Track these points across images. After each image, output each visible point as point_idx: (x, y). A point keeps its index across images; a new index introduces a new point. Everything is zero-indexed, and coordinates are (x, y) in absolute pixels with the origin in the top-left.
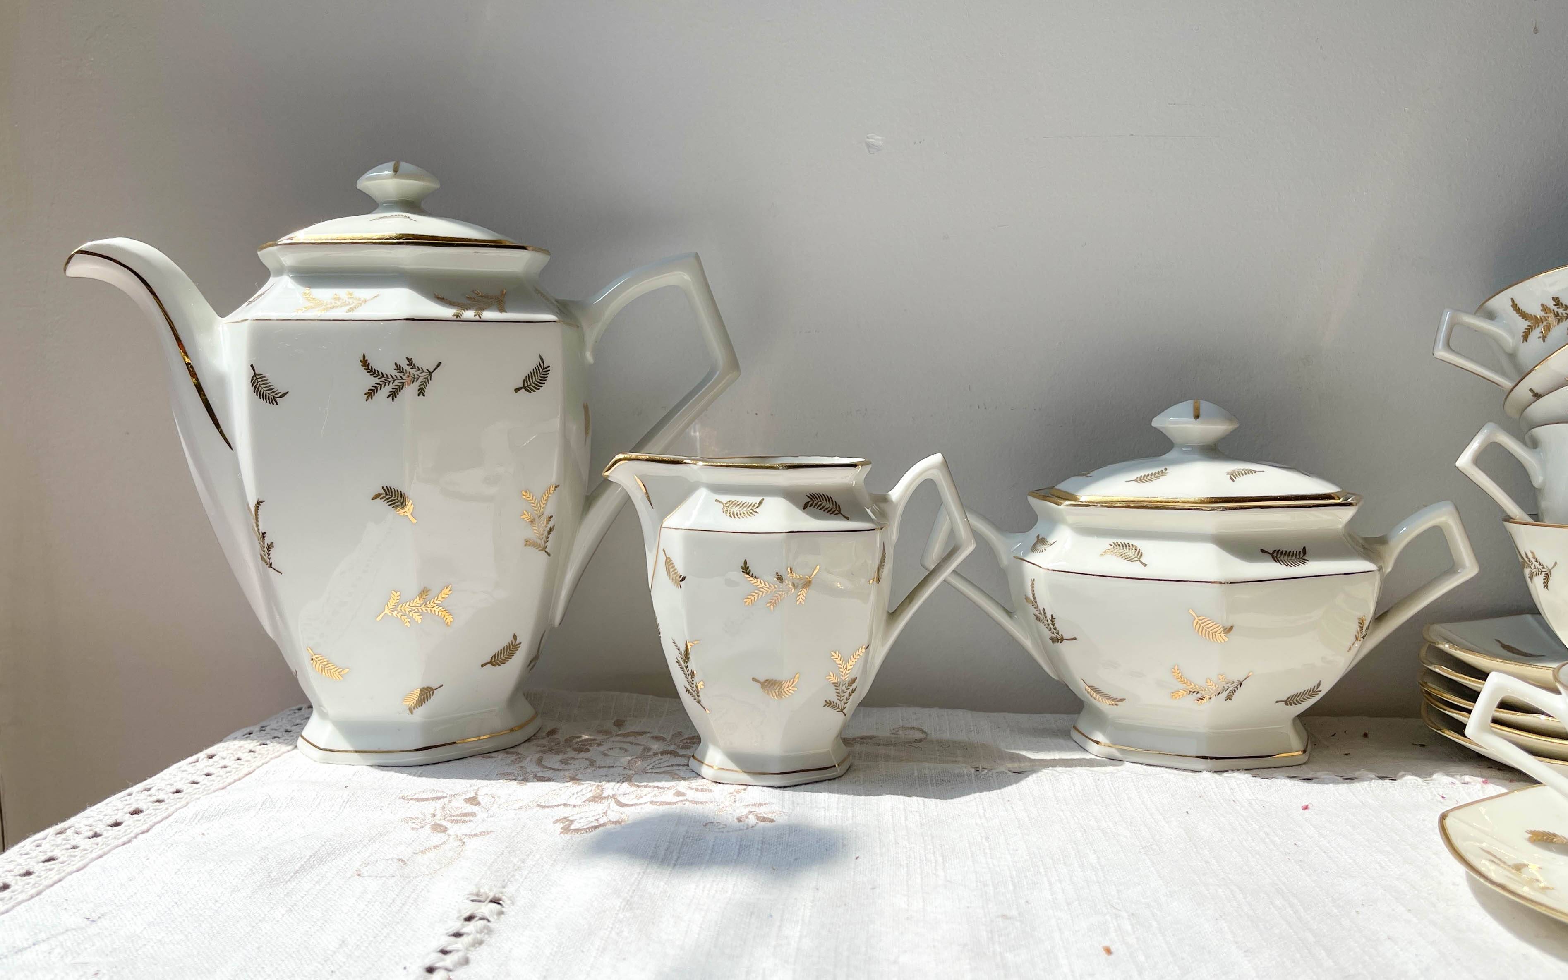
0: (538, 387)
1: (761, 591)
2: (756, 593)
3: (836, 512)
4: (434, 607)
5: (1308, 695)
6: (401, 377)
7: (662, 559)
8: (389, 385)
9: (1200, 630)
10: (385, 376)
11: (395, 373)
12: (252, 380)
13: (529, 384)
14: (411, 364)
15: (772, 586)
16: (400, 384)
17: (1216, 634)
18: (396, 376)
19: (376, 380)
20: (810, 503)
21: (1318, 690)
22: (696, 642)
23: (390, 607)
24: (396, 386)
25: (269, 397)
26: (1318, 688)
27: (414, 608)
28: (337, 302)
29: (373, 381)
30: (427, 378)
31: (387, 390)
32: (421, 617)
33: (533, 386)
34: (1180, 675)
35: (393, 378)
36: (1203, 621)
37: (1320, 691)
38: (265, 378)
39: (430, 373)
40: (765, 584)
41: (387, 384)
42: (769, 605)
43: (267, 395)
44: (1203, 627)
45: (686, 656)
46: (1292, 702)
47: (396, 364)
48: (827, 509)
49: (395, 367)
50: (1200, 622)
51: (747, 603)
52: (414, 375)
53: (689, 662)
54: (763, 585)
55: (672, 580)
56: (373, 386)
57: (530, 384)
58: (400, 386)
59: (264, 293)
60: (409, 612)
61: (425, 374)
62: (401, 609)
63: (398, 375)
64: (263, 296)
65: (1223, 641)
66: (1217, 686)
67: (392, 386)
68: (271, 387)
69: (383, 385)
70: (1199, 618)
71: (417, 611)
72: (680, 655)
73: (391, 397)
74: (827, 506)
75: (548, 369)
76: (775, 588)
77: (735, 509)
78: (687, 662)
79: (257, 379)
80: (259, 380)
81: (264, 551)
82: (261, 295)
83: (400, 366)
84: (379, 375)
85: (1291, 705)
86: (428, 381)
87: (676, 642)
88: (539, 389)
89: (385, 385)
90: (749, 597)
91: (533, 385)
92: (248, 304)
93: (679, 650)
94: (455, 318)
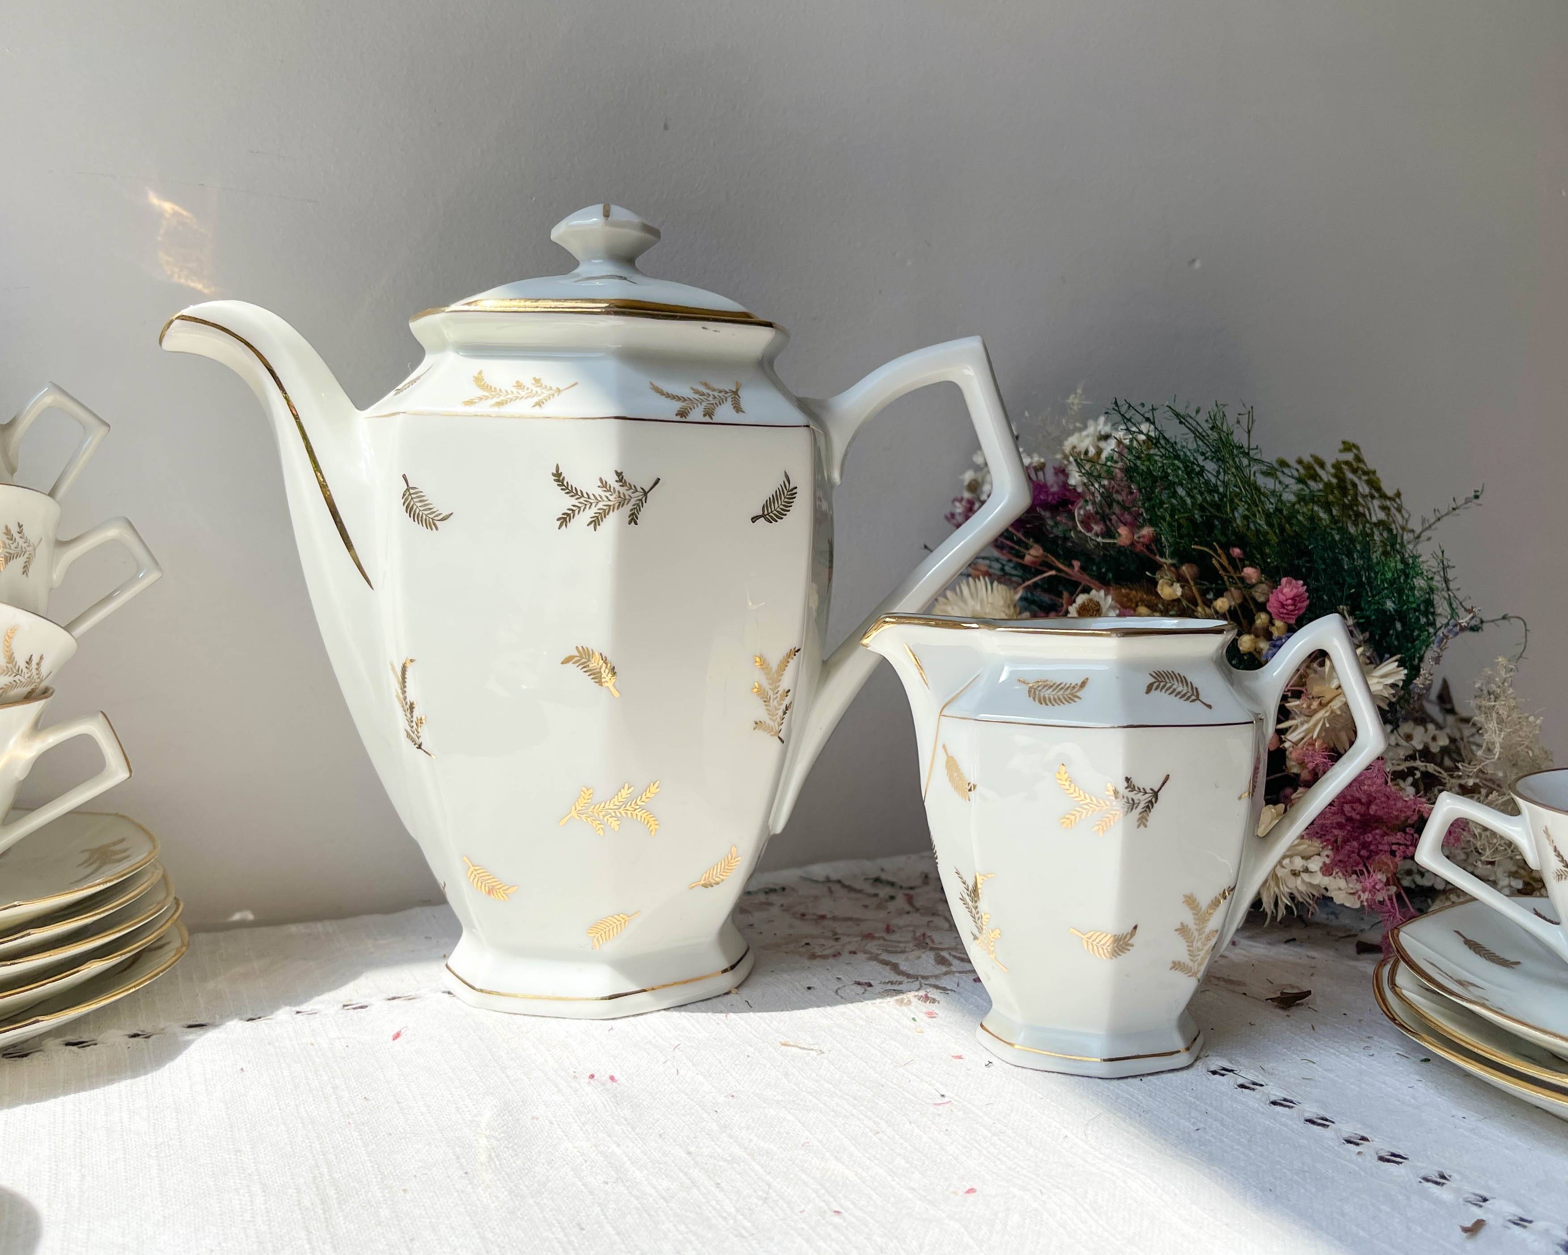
0: (780, 516)
1: (1085, 809)
2: (1079, 812)
3: (1193, 697)
4: (636, 810)
6: (607, 498)
7: (941, 759)
8: (590, 507)
10: (585, 495)
11: (599, 492)
12: (404, 495)
13: (770, 511)
14: (621, 481)
15: (1101, 802)
16: (605, 508)
18: (600, 496)
19: (574, 501)
20: (1155, 685)
22: (990, 876)
23: (579, 808)
24: (599, 509)
25: (426, 520)
27: (611, 811)
28: (520, 391)
29: (567, 502)
30: (641, 500)
31: (588, 514)
32: (619, 822)
33: (775, 514)
35: (597, 499)
38: (420, 494)
39: (645, 494)
40: (1091, 800)
41: (588, 506)
42: (1096, 828)
43: (424, 516)
45: (974, 893)
47: (601, 480)
48: (1179, 693)
49: (600, 484)
51: (1065, 825)
52: (625, 496)
53: (978, 902)
54: (1088, 801)
55: (956, 788)
56: (568, 509)
57: (772, 512)
58: (605, 510)
59: (418, 378)
60: (604, 816)
61: (639, 494)
62: (593, 812)
63: (603, 494)
64: (418, 382)
67: (594, 510)
68: (430, 506)
69: (582, 509)
71: (613, 814)
72: (966, 891)
73: (592, 525)
74: (1180, 689)
75: (794, 491)
76: (1107, 805)
77: (1047, 693)
78: (976, 902)
79: (410, 494)
80: (413, 496)
81: (412, 727)
82: (414, 381)
83: (606, 482)
84: (577, 494)
86: (642, 503)
87: (960, 872)
88: (782, 518)
89: (585, 508)
90: (1067, 816)
91: (775, 512)
92: (396, 394)
93: (964, 883)
94: (678, 418)
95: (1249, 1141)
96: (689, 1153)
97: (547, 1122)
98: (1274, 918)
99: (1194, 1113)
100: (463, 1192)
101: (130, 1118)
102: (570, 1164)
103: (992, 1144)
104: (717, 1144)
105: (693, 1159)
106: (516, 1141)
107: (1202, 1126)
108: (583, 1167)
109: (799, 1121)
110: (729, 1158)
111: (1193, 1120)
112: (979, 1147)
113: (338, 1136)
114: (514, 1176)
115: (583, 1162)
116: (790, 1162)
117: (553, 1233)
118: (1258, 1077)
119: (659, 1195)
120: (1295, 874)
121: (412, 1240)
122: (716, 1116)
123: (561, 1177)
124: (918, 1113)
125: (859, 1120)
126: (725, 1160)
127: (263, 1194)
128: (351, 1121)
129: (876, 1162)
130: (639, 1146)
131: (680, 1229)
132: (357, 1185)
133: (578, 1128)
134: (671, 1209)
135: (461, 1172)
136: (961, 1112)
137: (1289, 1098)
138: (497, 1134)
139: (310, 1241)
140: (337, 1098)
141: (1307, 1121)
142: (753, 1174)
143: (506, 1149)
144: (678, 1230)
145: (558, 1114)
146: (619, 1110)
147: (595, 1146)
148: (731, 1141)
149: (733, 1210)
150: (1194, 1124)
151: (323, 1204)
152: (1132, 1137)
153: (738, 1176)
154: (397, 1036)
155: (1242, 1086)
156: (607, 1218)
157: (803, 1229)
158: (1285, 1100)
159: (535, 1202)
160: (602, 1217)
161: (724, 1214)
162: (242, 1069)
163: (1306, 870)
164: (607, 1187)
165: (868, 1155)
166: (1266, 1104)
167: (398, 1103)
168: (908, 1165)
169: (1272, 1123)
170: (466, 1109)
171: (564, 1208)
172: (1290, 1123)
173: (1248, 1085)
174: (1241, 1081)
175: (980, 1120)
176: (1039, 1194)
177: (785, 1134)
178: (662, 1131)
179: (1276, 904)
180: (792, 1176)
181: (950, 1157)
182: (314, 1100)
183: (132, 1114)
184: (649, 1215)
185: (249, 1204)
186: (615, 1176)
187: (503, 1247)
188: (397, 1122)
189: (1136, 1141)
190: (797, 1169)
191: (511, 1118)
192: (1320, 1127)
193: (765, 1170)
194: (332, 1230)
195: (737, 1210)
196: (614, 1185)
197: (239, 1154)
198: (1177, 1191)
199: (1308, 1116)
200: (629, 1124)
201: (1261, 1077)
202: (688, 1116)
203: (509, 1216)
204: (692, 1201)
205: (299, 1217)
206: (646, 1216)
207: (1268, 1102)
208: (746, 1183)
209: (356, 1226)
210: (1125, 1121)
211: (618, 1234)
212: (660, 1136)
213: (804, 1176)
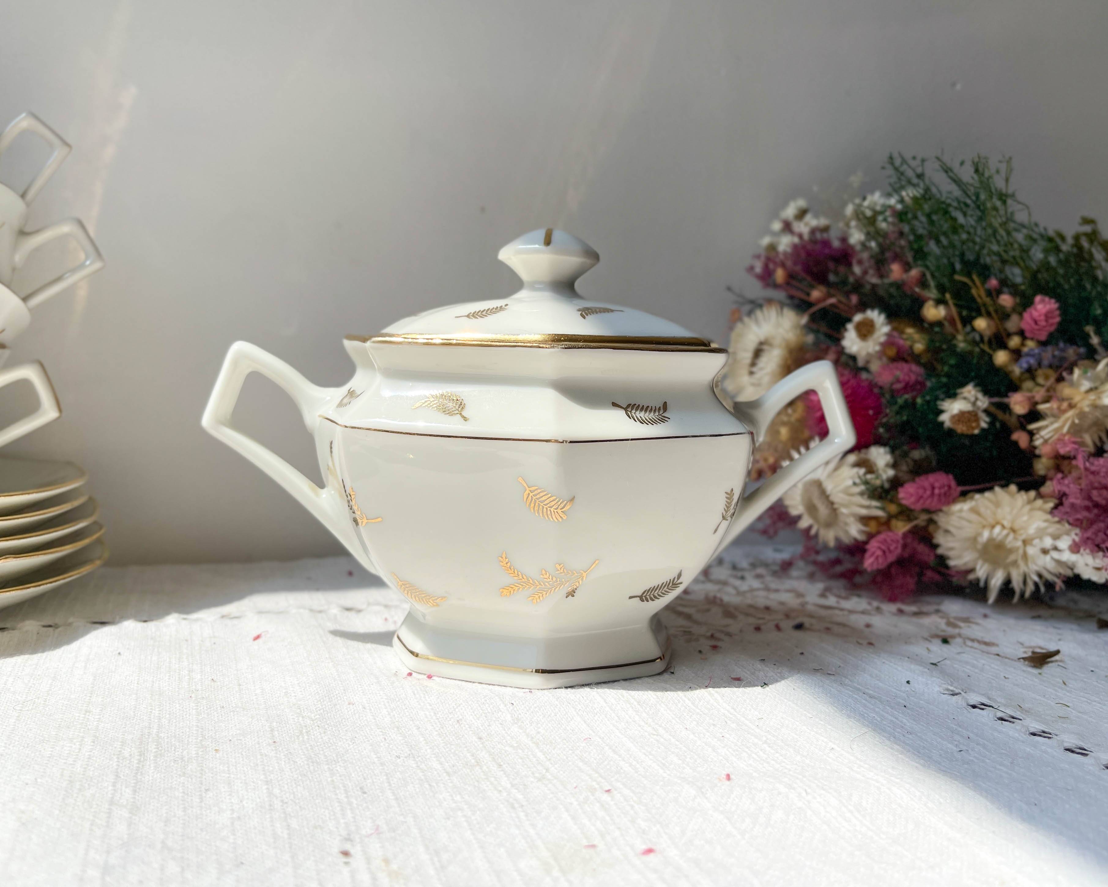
5: (667, 588)
9: (532, 505)
17: (552, 509)
21: (679, 581)
26: (678, 578)
34: (509, 564)
36: (536, 492)
37: (681, 583)
44: (535, 501)
46: (648, 597)
50: (531, 494)
65: (560, 520)
66: (554, 579)
70: (530, 489)
85: (648, 601)
95: (1012, 763)
96: (480, 738)
97: (361, 707)
98: (1022, 595)
99: (957, 737)
100: (266, 756)
101: (13, 682)
102: (371, 741)
103: (761, 750)
104: (507, 733)
105: (482, 744)
106: (328, 722)
107: (964, 748)
108: (382, 744)
109: (585, 722)
110: (515, 745)
111: (956, 743)
112: (749, 752)
113: (178, 705)
114: (317, 748)
115: (383, 740)
116: (571, 752)
117: (336, 794)
118: (1015, 712)
119: (444, 769)
120: (1045, 552)
121: (207, 790)
122: (511, 708)
123: (359, 750)
124: (695, 723)
125: (640, 726)
126: (512, 746)
127: (92, 744)
128: (193, 696)
129: (651, 757)
130: (437, 729)
131: (455, 798)
132: (177, 744)
133: (387, 713)
134: (452, 782)
135: (271, 741)
136: (735, 724)
137: (1046, 730)
138: (313, 715)
139: (114, 785)
140: (189, 679)
141: (1067, 750)
142: (534, 759)
143: (317, 728)
144: (453, 799)
145: (371, 701)
146: (427, 697)
147: (398, 728)
148: (521, 731)
149: (509, 786)
150: (956, 746)
151: (140, 755)
152: (896, 753)
153: (520, 760)
154: (257, 638)
155: (1002, 719)
156: (390, 785)
157: (571, 804)
158: (1044, 732)
159: (329, 768)
160: (386, 785)
161: (500, 789)
162: (119, 654)
163: (1056, 549)
164: (399, 760)
165: (643, 751)
166: (1025, 734)
167: (240, 685)
168: (680, 762)
169: (1032, 750)
170: (293, 695)
171: (353, 775)
172: (1049, 750)
173: (1007, 718)
174: (1000, 714)
175: (752, 732)
176: (804, 794)
177: (570, 731)
178: (461, 717)
179: (1025, 582)
180: (570, 763)
181: (721, 758)
182: (169, 679)
183: (17, 678)
184: (430, 785)
185: (77, 751)
186: (409, 752)
187: (286, 803)
188: (232, 699)
189: (900, 756)
190: (576, 758)
191: (329, 703)
192: (1079, 756)
193: (546, 757)
194: (139, 777)
195: (513, 785)
196: (405, 759)
197: (88, 714)
198: (941, 800)
199: (1068, 745)
200: (432, 709)
201: (1019, 713)
202: (487, 705)
203: (300, 778)
204: (472, 777)
205: (115, 764)
206: (427, 786)
207: (1028, 733)
208: (526, 766)
209: (162, 775)
210: (889, 740)
211: (397, 799)
212: (458, 721)
213: (581, 764)
